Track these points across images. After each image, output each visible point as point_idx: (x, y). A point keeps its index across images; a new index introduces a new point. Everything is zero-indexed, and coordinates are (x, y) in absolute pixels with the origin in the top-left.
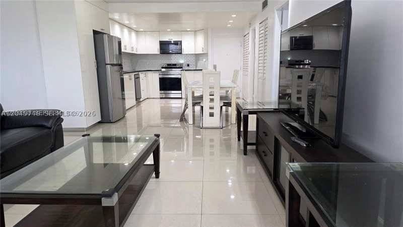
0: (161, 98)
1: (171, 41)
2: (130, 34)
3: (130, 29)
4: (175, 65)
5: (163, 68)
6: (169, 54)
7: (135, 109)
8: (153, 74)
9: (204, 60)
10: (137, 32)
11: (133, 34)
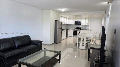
0: (73, 37)
1: (78, 21)
2: (67, 19)
3: (67, 18)
5: (75, 28)
7: (65, 40)
8: (72, 30)
9: (88, 27)
10: (69, 18)
11: (68, 19)
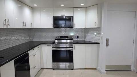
0: (53, 69)
1: (63, 17)
4: (67, 37)
5: (56, 39)
6: (62, 28)
8: (47, 47)
9: (95, 34)
